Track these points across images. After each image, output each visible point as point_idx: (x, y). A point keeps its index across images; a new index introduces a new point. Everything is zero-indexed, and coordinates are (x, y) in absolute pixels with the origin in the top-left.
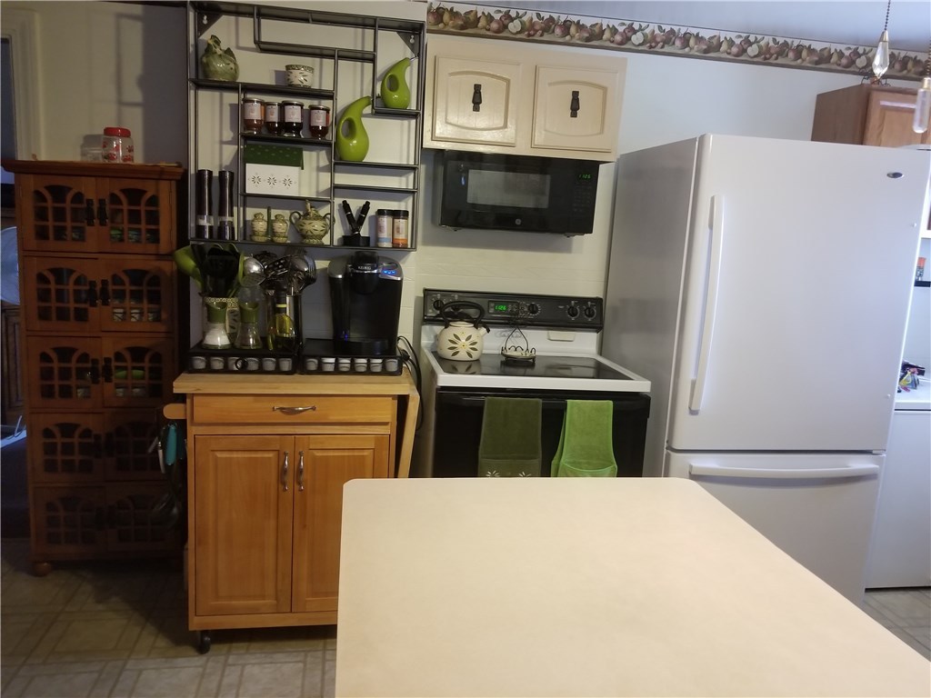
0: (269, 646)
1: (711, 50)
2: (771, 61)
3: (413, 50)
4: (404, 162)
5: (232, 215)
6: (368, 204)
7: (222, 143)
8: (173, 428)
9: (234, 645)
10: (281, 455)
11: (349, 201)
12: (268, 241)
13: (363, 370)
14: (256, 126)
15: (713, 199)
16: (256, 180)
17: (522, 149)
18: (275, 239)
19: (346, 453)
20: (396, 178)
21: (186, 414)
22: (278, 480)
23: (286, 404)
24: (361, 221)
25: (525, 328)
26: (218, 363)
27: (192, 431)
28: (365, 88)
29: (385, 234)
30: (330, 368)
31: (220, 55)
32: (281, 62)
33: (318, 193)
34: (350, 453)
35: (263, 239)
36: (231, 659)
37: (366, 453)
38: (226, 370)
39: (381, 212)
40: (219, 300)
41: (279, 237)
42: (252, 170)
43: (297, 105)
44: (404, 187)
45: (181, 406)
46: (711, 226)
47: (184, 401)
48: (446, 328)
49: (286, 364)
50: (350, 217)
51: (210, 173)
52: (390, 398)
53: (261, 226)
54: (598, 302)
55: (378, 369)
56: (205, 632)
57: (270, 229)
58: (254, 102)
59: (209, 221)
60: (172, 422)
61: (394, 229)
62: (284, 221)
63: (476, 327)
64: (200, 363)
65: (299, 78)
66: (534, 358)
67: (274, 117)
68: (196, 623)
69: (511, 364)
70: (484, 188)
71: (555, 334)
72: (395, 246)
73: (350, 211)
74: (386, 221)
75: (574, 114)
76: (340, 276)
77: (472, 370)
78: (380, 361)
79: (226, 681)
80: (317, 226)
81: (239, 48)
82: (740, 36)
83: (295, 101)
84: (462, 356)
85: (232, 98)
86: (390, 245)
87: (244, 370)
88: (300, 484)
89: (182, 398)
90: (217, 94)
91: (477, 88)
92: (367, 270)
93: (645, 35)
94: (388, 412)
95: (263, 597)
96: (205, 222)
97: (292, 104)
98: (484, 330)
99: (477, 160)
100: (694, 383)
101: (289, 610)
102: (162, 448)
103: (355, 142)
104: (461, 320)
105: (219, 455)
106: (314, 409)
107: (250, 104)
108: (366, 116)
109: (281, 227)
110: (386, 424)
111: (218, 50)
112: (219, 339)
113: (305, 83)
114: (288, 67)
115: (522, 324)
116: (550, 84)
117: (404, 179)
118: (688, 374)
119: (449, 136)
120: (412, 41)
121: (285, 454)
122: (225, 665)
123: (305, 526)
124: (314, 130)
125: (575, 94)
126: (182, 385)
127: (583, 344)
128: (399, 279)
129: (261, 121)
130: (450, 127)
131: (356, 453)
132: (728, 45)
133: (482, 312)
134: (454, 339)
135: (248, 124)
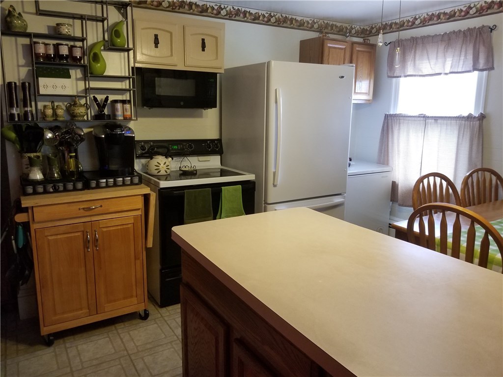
0: (85, 335)
1: (256, 19)
2: (281, 25)
3: (123, 16)
4: (123, 75)
5: (31, 106)
6: (107, 97)
7: (19, 66)
8: (20, 227)
9: (66, 338)
10: (84, 233)
11: (96, 96)
12: (54, 120)
13: (121, 184)
14: (42, 56)
15: (276, 90)
16: (45, 87)
17: (180, 67)
18: (58, 119)
19: (119, 227)
20: (120, 83)
21: (29, 219)
22: (84, 246)
23: (85, 206)
24: (104, 106)
25: (189, 156)
26: (40, 189)
27: (34, 227)
28: (99, 36)
29: (119, 113)
30: (104, 185)
31: (18, 17)
32: (53, 21)
33: (77, 92)
34: (121, 227)
35: (51, 119)
36: (68, 345)
37: (129, 226)
38: (46, 192)
39: (116, 101)
40: (35, 154)
41: (60, 117)
42: (42, 81)
43: (65, 45)
44: (124, 87)
45: (25, 214)
46: (276, 102)
47: (27, 212)
48: (151, 159)
49: (80, 185)
50: (98, 105)
51: (15, 83)
52: (141, 196)
53: (49, 112)
54: (219, 140)
55: (129, 183)
56: (49, 335)
57: (55, 114)
58: (40, 43)
59: (16, 111)
60: (19, 224)
61: (124, 110)
62: (62, 109)
63: (166, 157)
64: (30, 190)
65: (65, 30)
66: (196, 171)
67: (51, 52)
68: (45, 331)
69: (185, 174)
70: (164, 87)
71: (202, 158)
72: (125, 118)
73: (98, 101)
74: (119, 106)
75: (203, 50)
76: (103, 136)
77: (168, 179)
78: (129, 178)
79: (71, 355)
80: (82, 110)
81: (24, 12)
82: (267, 13)
83: (64, 42)
84: (163, 172)
85: (26, 41)
86: (122, 118)
87: (56, 191)
88: (96, 246)
89: (26, 210)
90: (13, 39)
91: (156, 36)
92: (119, 132)
93: (227, 11)
94: (140, 204)
95: (81, 309)
96: (15, 111)
97: (63, 45)
98: (170, 159)
99: (159, 73)
100: (274, 173)
101: (96, 313)
102: (14, 239)
103: (99, 65)
104: (158, 155)
105: (50, 238)
106: (101, 206)
107: (38, 44)
108: (102, 50)
109: (60, 112)
110: (139, 209)
111: (15, 14)
112: (38, 176)
113: (69, 33)
114: (58, 24)
115: (188, 154)
116: (191, 35)
117: (124, 83)
118: (271, 169)
119: (144, 61)
120: (122, 11)
121: (87, 232)
122: (66, 348)
123: (101, 268)
124: (75, 59)
125: (203, 40)
126: (26, 202)
127: (214, 162)
128: (134, 135)
129: (45, 54)
130: (144, 56)
131: (124, 227)
132: (263, 17)
133: (168, 150)
134: (158, 164)
135: (38, 56)
